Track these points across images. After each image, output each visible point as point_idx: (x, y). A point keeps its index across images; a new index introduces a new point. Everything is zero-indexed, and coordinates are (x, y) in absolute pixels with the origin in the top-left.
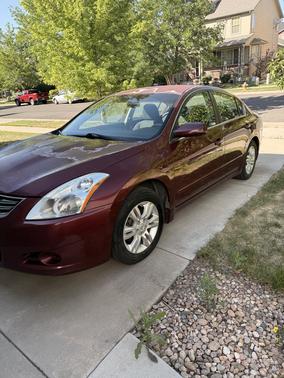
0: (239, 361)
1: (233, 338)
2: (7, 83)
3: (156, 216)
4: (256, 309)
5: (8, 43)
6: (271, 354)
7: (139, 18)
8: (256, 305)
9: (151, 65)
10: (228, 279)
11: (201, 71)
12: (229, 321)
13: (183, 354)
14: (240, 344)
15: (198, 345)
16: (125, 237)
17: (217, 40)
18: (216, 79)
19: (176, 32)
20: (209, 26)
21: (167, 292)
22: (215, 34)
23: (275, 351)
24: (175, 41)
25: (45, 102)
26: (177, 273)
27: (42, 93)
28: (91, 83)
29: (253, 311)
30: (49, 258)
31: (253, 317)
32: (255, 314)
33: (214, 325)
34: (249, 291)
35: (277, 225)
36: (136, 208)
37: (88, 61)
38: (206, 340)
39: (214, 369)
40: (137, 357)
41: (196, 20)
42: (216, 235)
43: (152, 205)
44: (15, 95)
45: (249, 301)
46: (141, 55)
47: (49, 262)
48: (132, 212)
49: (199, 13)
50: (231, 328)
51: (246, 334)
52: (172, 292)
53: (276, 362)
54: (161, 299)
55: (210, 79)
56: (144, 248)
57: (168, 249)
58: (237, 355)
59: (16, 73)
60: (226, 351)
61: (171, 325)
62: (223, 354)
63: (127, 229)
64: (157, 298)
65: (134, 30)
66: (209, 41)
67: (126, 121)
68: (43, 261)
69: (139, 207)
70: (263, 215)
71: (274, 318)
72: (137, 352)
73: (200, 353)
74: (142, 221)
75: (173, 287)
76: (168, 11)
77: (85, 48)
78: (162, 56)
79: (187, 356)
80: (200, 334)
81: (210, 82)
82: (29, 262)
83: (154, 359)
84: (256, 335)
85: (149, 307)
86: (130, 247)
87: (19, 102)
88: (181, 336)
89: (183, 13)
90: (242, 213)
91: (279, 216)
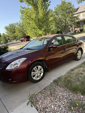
0: (55, 109)
1: (56, 103)
2: (19, 36)
3: (42, 70)
4: (66, 96)
5: (19, 26)
6: (66, 109)
7: (51, 16)
8: (66, 95)
9: (57, 28)
10: (60, 88)
11: (73, 28)
12: (56, 99)
13: (41, 106)
14: (57, 105)
15: (45, 104)
16: (32, 75)
17: (78, 19)
18: (78, 31)
19: (65, 18)
20: (75, 15)
21: (42, 90)
22: (77, 18)
23: (67, 108)
24: (64, 21)
25: (29, 41)
26: (47, 86)
27: (28, 38)
28: (38, 35)
29: (65, 97)
30: (11, 79)
31: (64, 98)
32: (65, 98)
33: (52, 100)
34: (65, 92)
35: (82, 74)
36: (35, 67)
37: (38, 29)
38: (48, 103)
39: (47, 111)
40: (27, 105)
41: (71, 14)
42: (62, 76)
43: (41, 67)
44: (21, 39)
45: (65, 94)
46: (54, 26)
47: (11, 80)
48: (34, 68)
49: (72, 12)
50: (56, 101)
51: (60, 103)
52: (43, 91)
53: (67, 111)
54: (40, 92)
55: (76, 31)
56: (39, 78)
57: (46, 79)
58: (55, 108)
59: (21, 33)
60: (53, 106)
61: (40, 99)
62: (51, 107)
63: (32, 73)
64: (39, 92)
65: (50, 20)
66: (75, 20)
67: (42, 45)
68: (10, 80)
69: (36, 67)
70: (79, 71)
71: (70, 99)
72: (28, 104)
73: (45, 106)
74: (37, 71)
75: (44, 89)
76: (62, 13)
77: (37, 26)
78: (60, 25)
79: (42, 107)
80: (47, 102)
81: (77, 32)
82: (7, 80)
83: (32, 106)
84: (63, 103)
85: (36, 94)
86: (34, 78)
87: (22, 41)
88: (42, 102)
89: (66, 13)
90: (72, 70)
91: (84, 71)
